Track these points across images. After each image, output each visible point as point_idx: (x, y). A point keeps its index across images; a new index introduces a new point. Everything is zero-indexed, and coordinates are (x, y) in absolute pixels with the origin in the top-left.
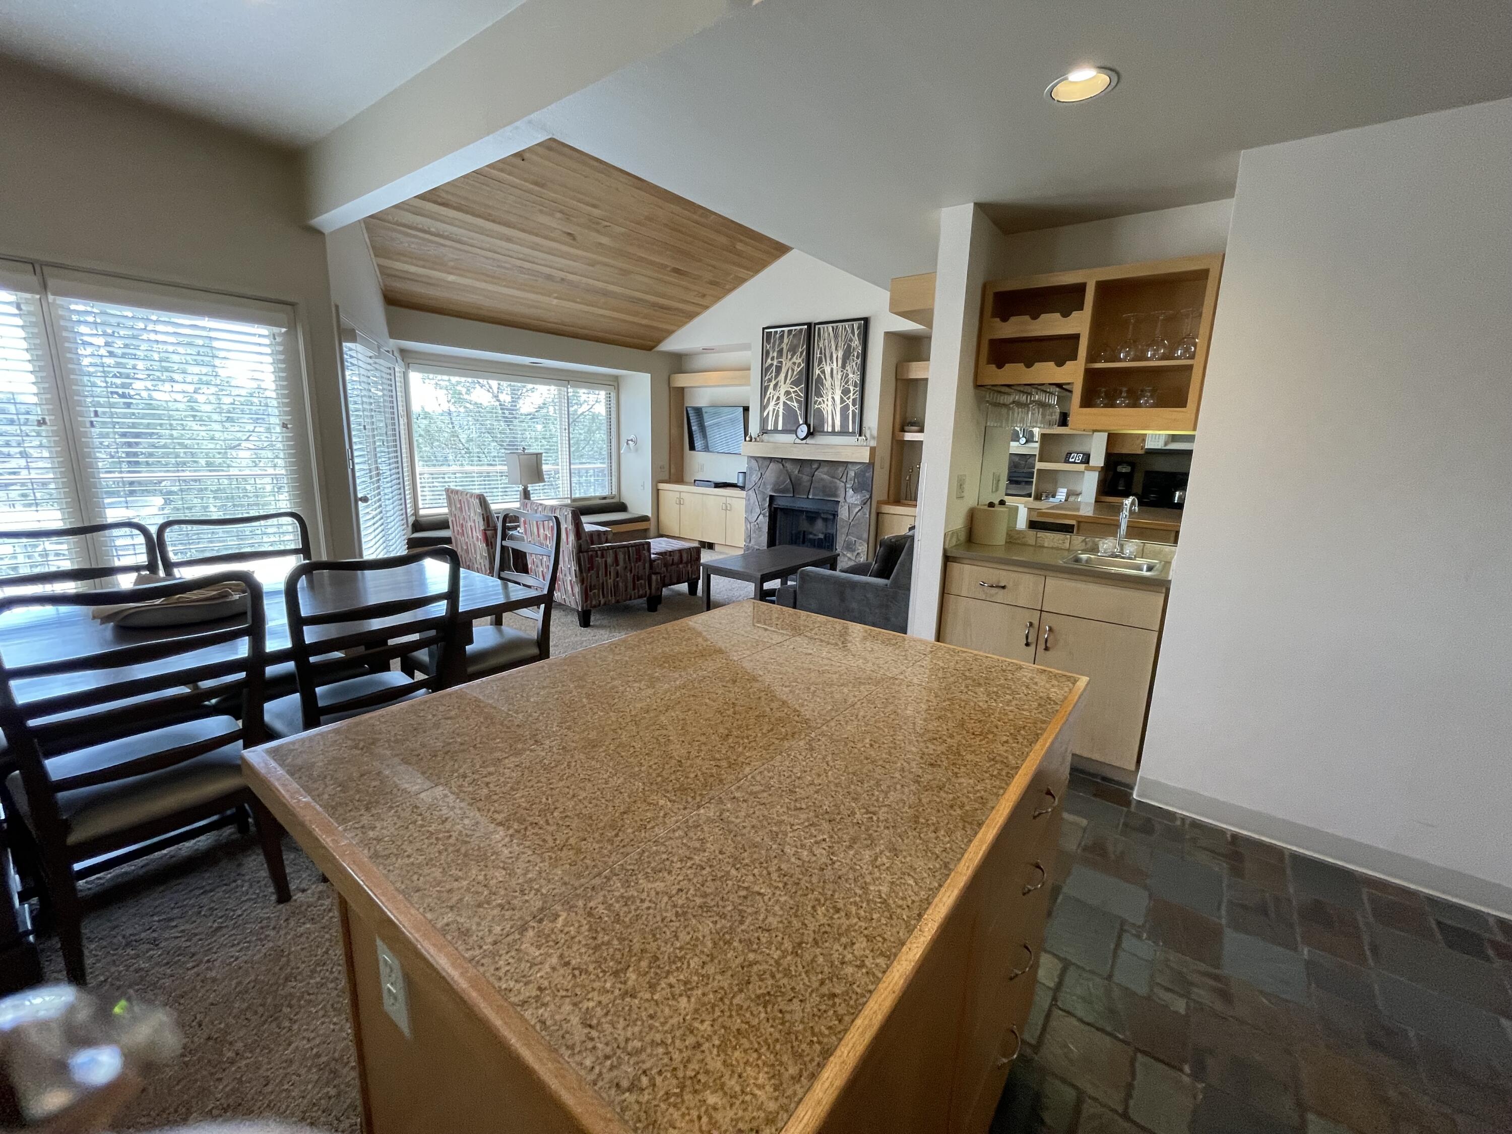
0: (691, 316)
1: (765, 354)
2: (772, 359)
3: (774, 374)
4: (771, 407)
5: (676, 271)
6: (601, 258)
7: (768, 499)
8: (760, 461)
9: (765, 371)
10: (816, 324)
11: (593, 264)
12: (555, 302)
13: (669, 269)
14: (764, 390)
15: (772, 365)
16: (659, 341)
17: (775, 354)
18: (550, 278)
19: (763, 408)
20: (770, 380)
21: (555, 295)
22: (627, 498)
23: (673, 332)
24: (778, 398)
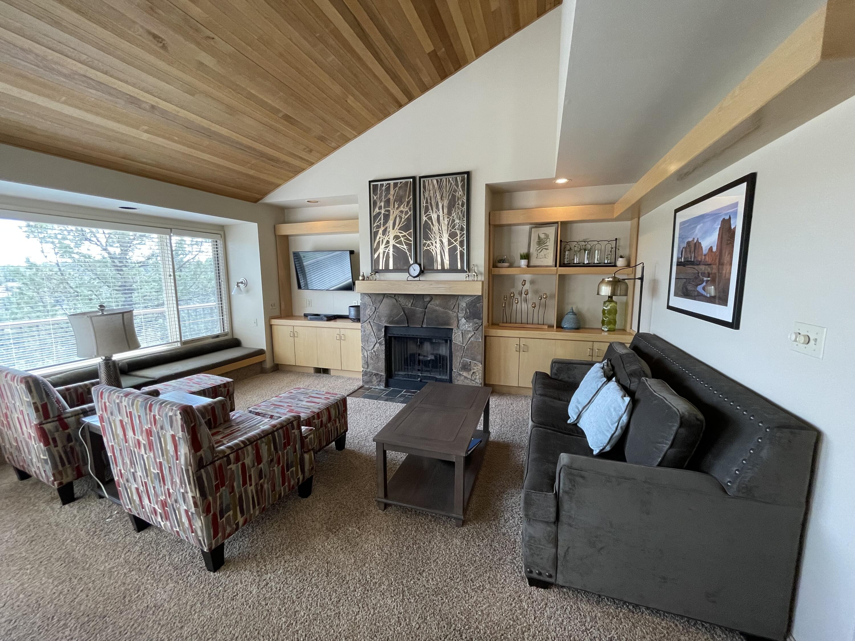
0: (297, 171)
1: (372, 204)
2: (380, 208)
3: (382, 221)
4: (381, 250)
5: (287, 118)
7: (383, 330)
8: (374, 298)
9: (373, 218)
10: (420, 178)
14: (373, 235)
15: (380, 213)
16: (265, 194)
17: (382, 204)
18: (133, 101)
19: (373, 250)
20: (379, 227)
21: (146, 128)
22: (241, 335)
23: (278, 186)
24: (388, 242)
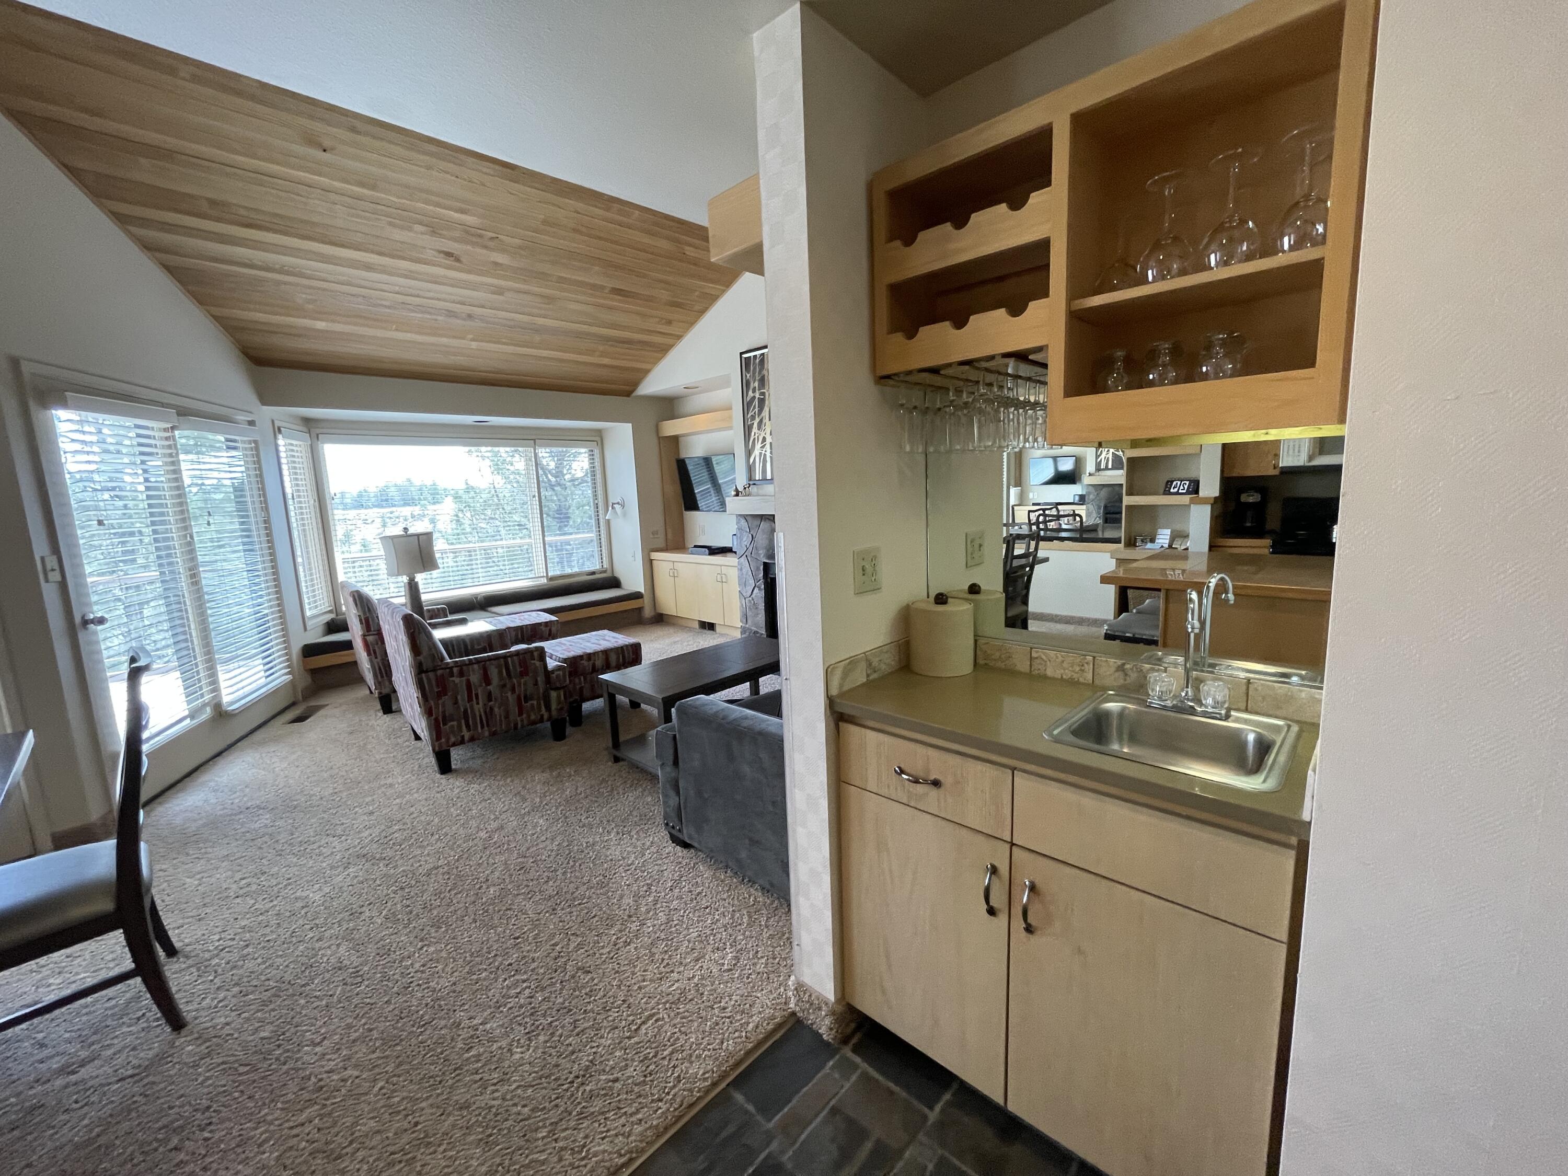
0: (664, 350)
1: (746, 385)
2: (754, 391)
3: (757, 410)
4: (757, 452)
5: (616, 291)
6: (510, 284)
7: (762, 567)
8: (749, 519)
9: (747, 406)
11: (500, 291)
12: (474, 345)
13: (607, 291)
14: (748, 430)
15: (754, 397)
16: (636, 384)
17: (756, 384)
18: (451, 314)
19: (749, 453)
20: (753, 418)
21: (471, 336)
22: (621, 573)
23: (647, 372)
24: (764, 439)
